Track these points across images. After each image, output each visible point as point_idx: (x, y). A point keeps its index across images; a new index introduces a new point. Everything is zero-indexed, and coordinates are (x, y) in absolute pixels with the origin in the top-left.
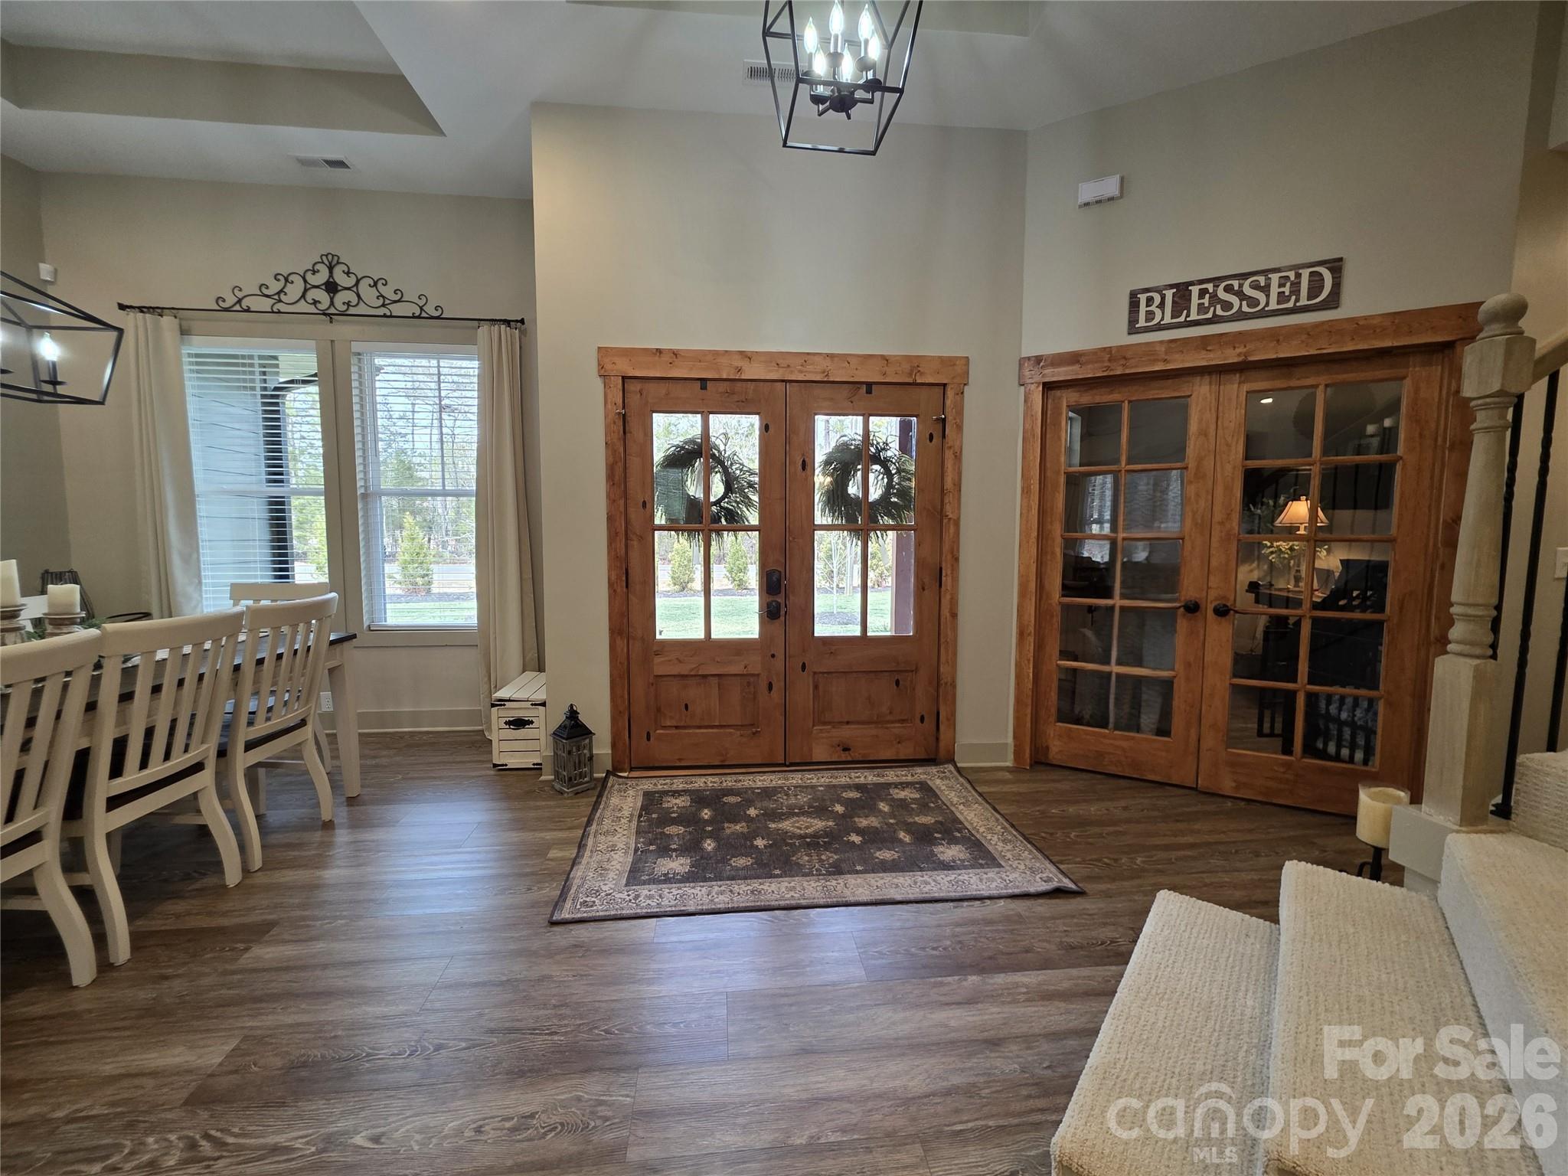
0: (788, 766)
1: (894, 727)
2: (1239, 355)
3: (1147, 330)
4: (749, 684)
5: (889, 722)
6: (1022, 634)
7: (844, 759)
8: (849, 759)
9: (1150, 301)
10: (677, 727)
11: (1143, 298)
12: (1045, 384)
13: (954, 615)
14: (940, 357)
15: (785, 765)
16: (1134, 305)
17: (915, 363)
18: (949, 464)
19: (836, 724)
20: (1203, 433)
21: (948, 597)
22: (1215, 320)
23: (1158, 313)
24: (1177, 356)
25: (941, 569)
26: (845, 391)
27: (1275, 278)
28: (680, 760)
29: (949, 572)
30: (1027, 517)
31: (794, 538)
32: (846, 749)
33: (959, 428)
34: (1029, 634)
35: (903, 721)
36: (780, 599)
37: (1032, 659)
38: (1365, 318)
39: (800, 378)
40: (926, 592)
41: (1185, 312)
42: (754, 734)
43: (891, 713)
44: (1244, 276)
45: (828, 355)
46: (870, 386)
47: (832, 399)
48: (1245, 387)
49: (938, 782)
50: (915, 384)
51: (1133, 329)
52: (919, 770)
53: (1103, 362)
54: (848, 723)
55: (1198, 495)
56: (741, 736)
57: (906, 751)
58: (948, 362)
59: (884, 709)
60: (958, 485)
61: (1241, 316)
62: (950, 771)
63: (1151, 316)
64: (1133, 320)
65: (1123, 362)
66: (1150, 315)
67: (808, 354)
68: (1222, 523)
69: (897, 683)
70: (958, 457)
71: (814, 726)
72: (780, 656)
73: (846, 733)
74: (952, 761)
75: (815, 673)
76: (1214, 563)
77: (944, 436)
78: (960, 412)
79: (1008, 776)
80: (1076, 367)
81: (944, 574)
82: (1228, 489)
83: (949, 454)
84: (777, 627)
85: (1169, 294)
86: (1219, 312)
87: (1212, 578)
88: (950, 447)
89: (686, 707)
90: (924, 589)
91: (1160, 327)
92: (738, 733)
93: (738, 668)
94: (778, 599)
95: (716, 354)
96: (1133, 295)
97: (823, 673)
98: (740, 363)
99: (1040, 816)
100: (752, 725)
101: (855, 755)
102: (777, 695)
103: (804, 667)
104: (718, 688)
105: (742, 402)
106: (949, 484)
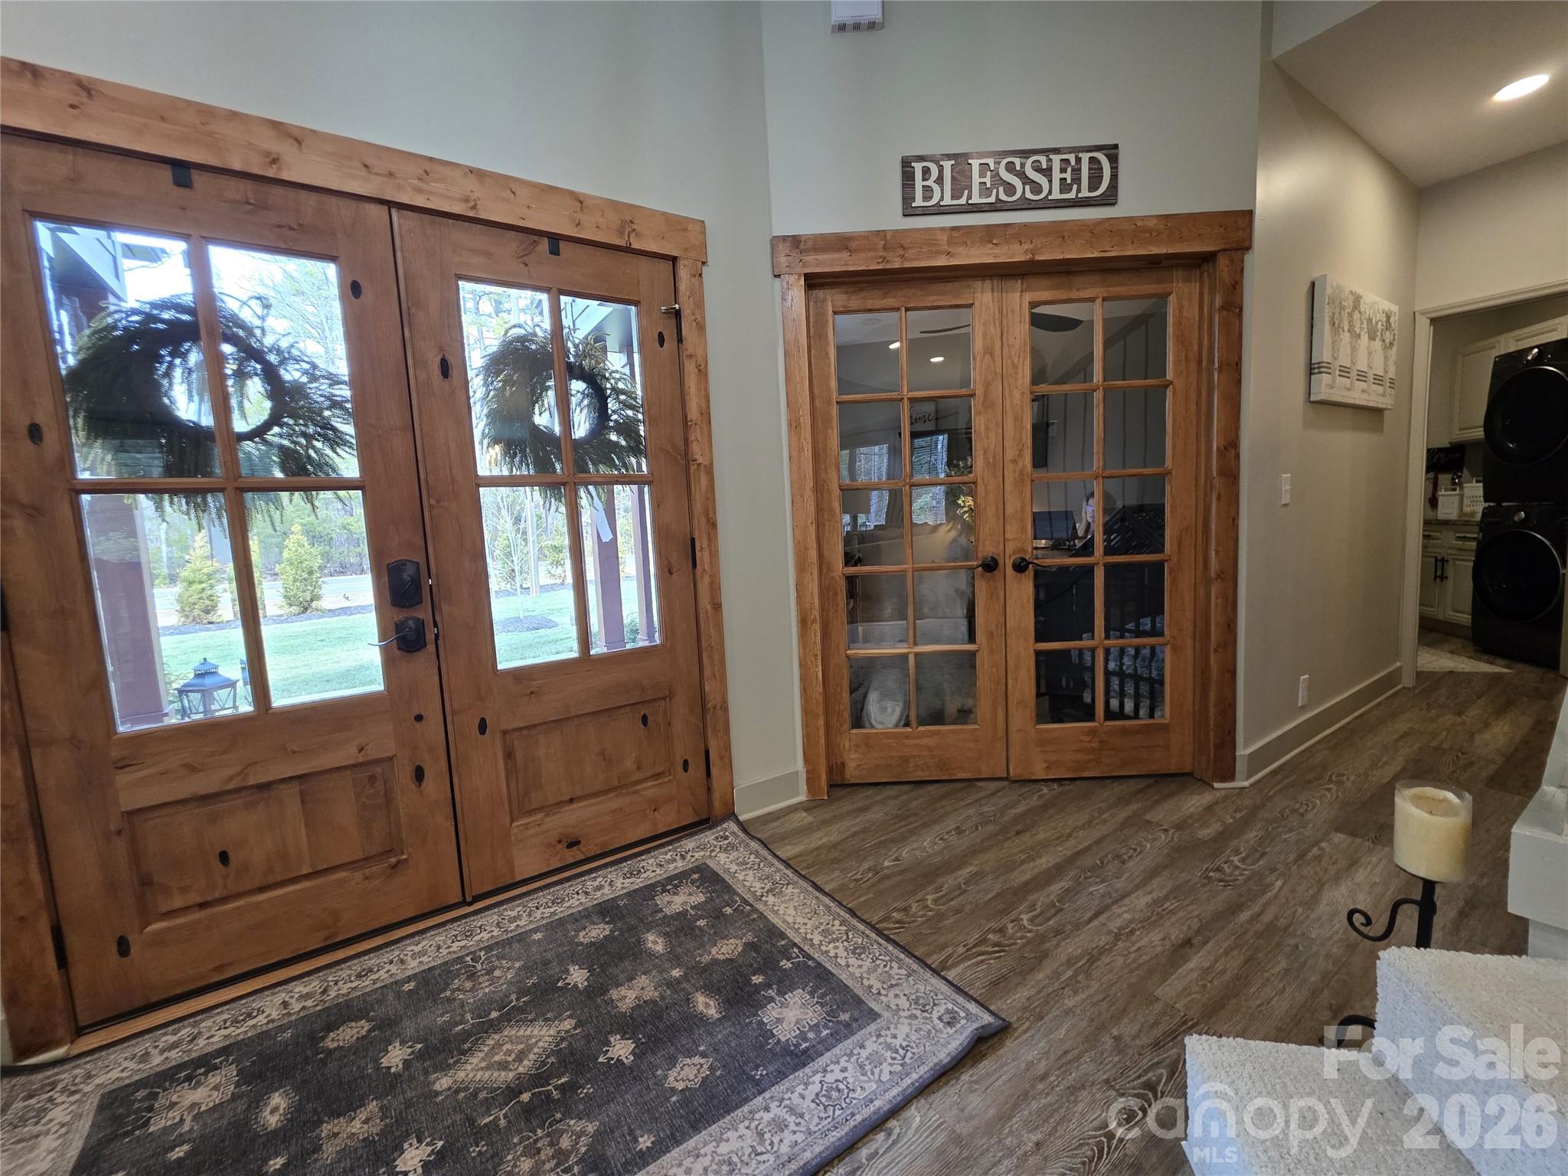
0: (470, 904)
1: (645, 789)
2: (1026, 252)
3: (925, 212)
4: (372, 779)
5: (637, 782)
6: (804, 622)
7: (571, 860)
8: (581, 857)
9: (926, 172)
10: (202, 906)
11: (918, 167)
12: (807, 277)
13: (717, 607)
14: (664, 214)
15: (464, 903)
16: (908, 177)
17: (628, 216)
18: (691, 382)
19: (546, 809)
20: (989, 351)
21: (707, 580)
22: (997, 207)
23: (936, 188)
24: (961, 249)
25: (693, 540)
26: (512, 244)
27: (1056, 159)
28: (219, 968)
29: (705, 545)
30: (799, 461)
31: (438, 501)
32: (573, 844)
33: (701, 327)
34: (814, 621)
35: (658, 776)
36: (423, 613)
37: (819, 653)
38: (1143, 218)
39: (419, 201)
40: (675, 576)
41: (966, 192)
42: (394, 867)
43: (638, 768)
44: (1025, 154)
45: (471, 171)
46: (555, 240)
47: (488, 254)
48: (1028, 297)
49: (722, 857)
50: (628, 250)
51: (909, 211)
52: (689, 844)
53: (875, 249)
54: (571, 801)
55: (987, 428)
56: (367, 878)
57: (667, 819)
58: (677, 224)
59: (629, 764)
60: (706, 414)
61: (1025, 205)
62: (733, 833)
63: (928, 194)
64: (907, 198)
65: (900, 252)
66: (928, 192)
67: (431, 159)
68: (1014, 461)
69: (645, 720)
70: (703, 372)
71: (512, 821)
72: (434, 716)
73: (570, 818)
74: (731, 815)
75: (505, 733)
76: (1010, 510)
77: (680, 340)
78: (700, 305)
79: (803, 818)
80: (845, 255)
81: (698, 548)
82: (1018, 419)
83: (690, 367)
84: (422, 665)
85: (948, 165)
86: (1003, 197)
87: (1008, 528)
88: (691, 356)
89: (224, 857)
90: (671, 573)
91: (940, 211)
92: (359, 875)
93: (344, 755)
94: (421, 616)
95: (206, 112)
96: (906, 163)
97: (521, 729)
98: (277, 146)
99: (875, 879)
100: (389, 852)
101: (590, 848)
102: (434, 787)
103: (483, 727)
104: (303, 802)
105: (291, 229)
106: (693, 413)
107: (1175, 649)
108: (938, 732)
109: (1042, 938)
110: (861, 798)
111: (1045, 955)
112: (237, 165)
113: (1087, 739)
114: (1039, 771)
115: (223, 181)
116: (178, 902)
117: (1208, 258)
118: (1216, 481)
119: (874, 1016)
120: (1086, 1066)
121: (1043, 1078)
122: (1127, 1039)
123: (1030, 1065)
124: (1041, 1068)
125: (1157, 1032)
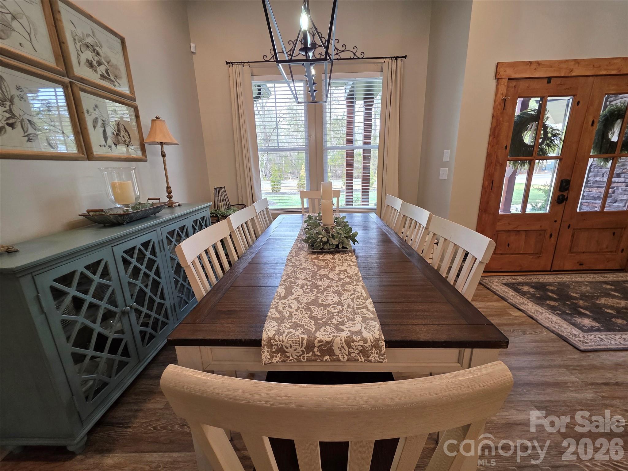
0: (552, 272)
1: (606, 255)
4: (540, 235)
5: (605, 252)
7: (579, 269)
8: (582, 269)
10: (501, 254)
19: (577, 253)
28: (501, 268)
31: (579, 162)
32: (581, 264)
35: (611, 252)
39: (604, 73)
42: (538, 257)
43: (607, 248)
45: (624, 58)
54: (584, 252)
56: (532, 258)
57: (610, 266)
59: (604, 246)
69: (614, 233)
71: (568, 254)
72: (559, 222)
73: (582, 257)
75: (574, 229)
84: (560, 207)
89: (509, 245)
93: (537, 227)
94: (564, 194)
97: (577, 229)
98: (572, 67)
101: (584, 267)
102: (553, 239)
103: (569, 227)
104: (526, 237)
112: (563, 75)
115: (558, 79)
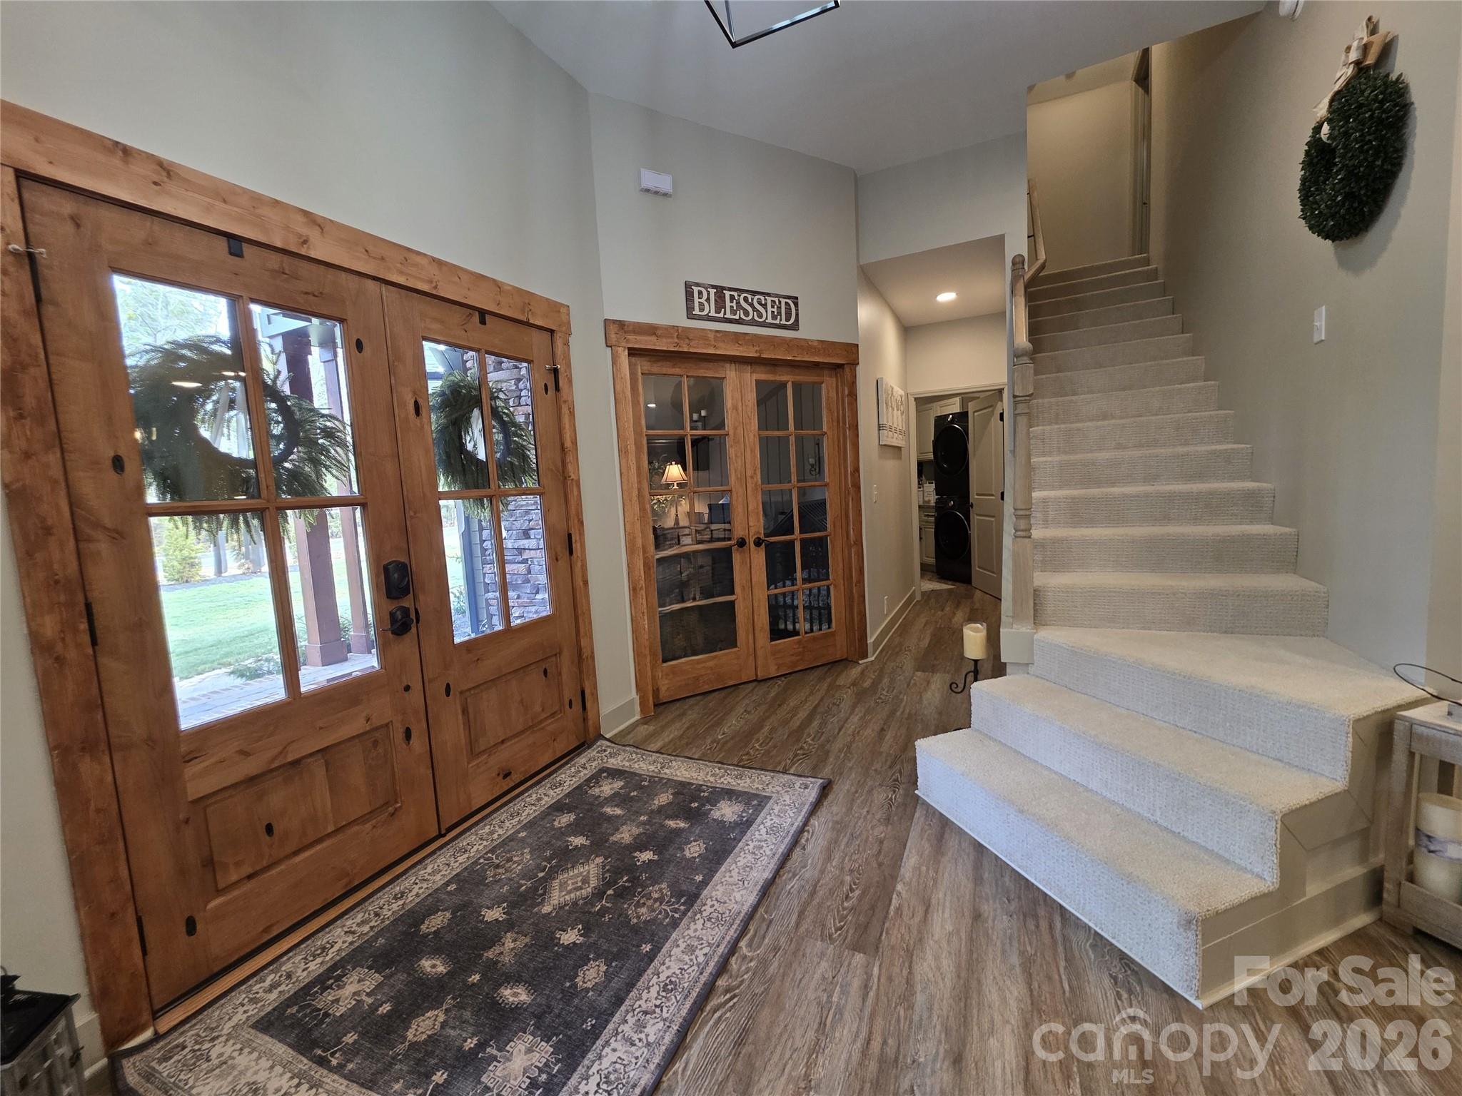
0: (444, 835)
1: (548, 725)
2: (756, 352)
3: (700, 318)
4: (375, 743)
5: (541, 721)
6: (634, 590)
7: (506, 788)
8: (512, 784)
9: (700, 293)
10: (250, 877)
11: (696, 289)
12: (629, 349)
13: (586, 583)
14: (547, 299)
15: (441, 836)
16: (690, 294)
17: (527, 298)
18: (566, 419)
19: (490, 750)
20: (735, 408)
21: (579, 564)
22: (739, 322)
23: (706, 304)
24: (721, 345)
25: (570, 536)
26: (457, 315)
27: (769, 299)
28: (266, 930)
29: (578, 538)
30: (628, 476)
31: (415, 513)
32: (507, 775)
33: (570, 381)
34: (641, 588)
35: (553, 715)
36: (407, 602)
37: (645, 611)
38: (812, 341)
39: (401, 280)
40: (559, 562)
41: (723, 310)
42: (392, 814)
43: (543, 710)
44: (754, 293)
45: (434, 259)
46: (483, 314)
47: (442, 322)
48: (755, 376)
50: (527, 324)
51: (690, 315)
52: (582, 760)
53: (672, 338)
54: (503, 742)
55: (736, 456)
56: (374, 827)
57: (561, 747)
58: (556, 308)
59: (538, 708)
60: (575, 443)
61: (753, 323)
62: (609, 747)
63: (702, 307)
64: (690, 309)
65: (687, 341)
66: (701, 306)
67: (409, 249)
68: (752, 477)
69: (545, 672)
70: (572, 413)
71: (468, 763)
72: (417, 686)
73: (503, 756)
74: (601, 737)
75: (461, 693)
76: (751, 508)
77: (557, 388)
78: (569, 365)
79: (644, 730)
80: (653, 338)
81: (573, 541)
82: (752, 451)
83: (565, 410)
84: (407, 645)
85: (712, 291)
86: (743, 316)
87: (750, 519)
88: (565, 402)
89: (269, 829)
90: (557, 560)
91: (708, 318)
92: (368, 826)
93: (356, 726)
94: (406, 605)
95: (257, 199)
96: (688, 287)
97: (469, 690)
98: (304, 230)
99: (719, 746)
100: (387, 804)
101: (516, 778)
102: (418, 744)
103: (448, 690)
104: (327, 771)
105: (314, 296)
106: (568, 444)
107: (835, 586)
108: (716, 657)
109: (822, 746)
110: (675, 710)
111: (827, 753)
112: (279, 244)
113: (797, 646)
114: (773, 672)
115: (266, 253)
116: (234, 878)
117: (840, 366)
118: (851, 490)
119: (770, 798)
120: (870, 783)
121: (856, 792)
122: (879, 769)
123: (848, 791)
124: (853, 789)
125: (888, 763)
